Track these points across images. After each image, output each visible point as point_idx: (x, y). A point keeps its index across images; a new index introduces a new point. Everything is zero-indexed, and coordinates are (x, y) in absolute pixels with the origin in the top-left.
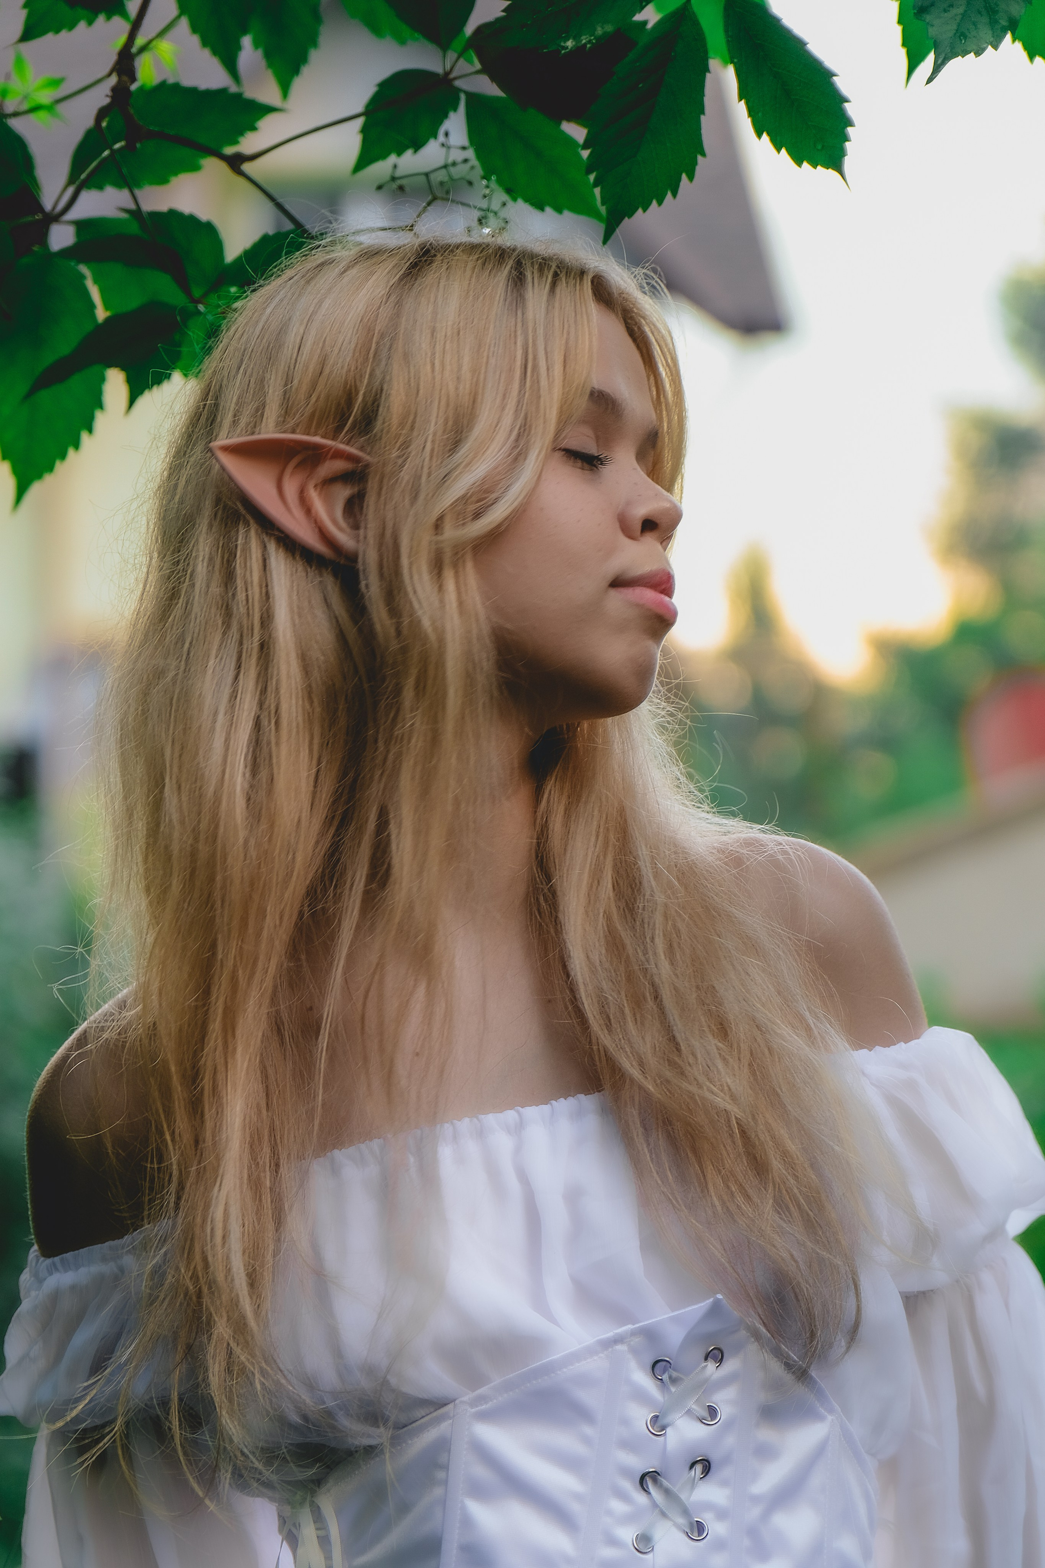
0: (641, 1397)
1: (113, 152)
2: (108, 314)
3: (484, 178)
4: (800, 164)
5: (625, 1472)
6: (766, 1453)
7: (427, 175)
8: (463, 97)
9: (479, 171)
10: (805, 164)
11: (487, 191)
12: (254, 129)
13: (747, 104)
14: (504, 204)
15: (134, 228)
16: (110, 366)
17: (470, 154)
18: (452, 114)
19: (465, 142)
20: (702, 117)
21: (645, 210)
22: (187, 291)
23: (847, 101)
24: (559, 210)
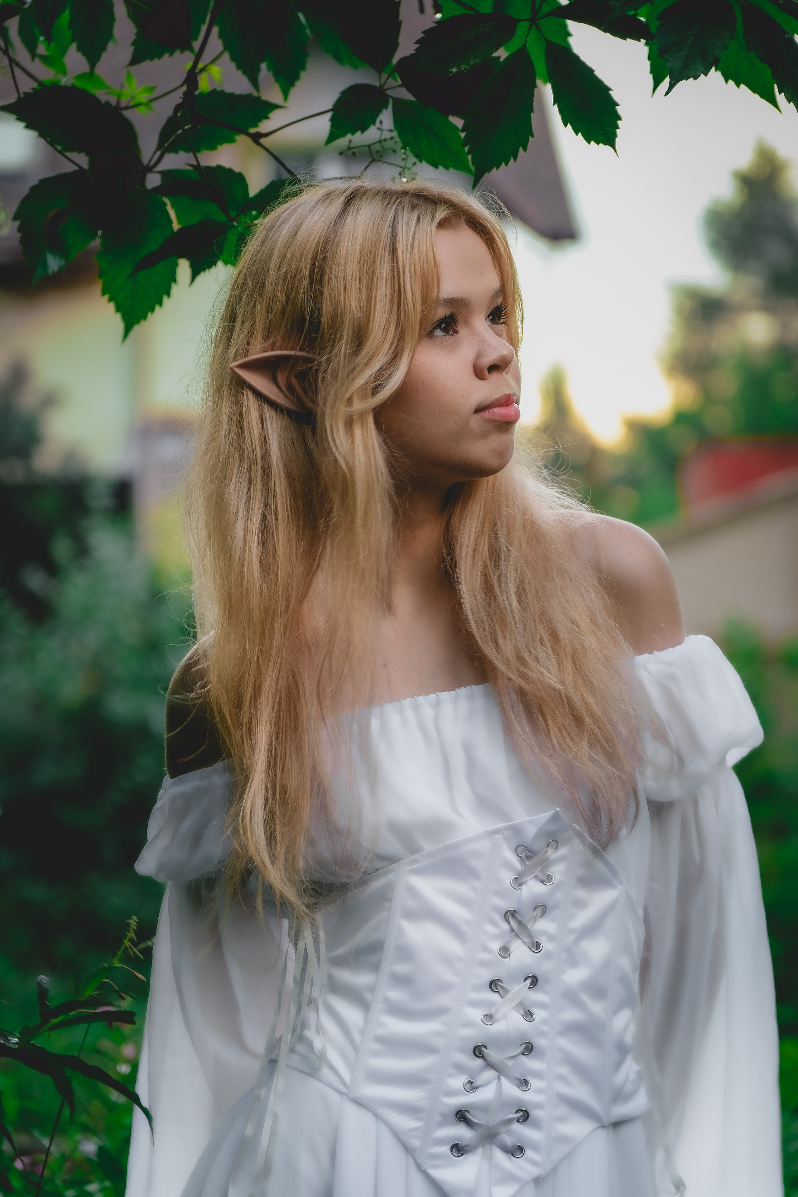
0: (508, 865)
1: (184, 130)
2: (180, 226)
3: (402, 148)
4: (589, 142)
5: (496, 909)
6: (580, 904)
7: (369, 146)
8: (391, 100)
9: (400, 144)
10: (592, 142)
11: (405, 156)
12: (267, 118)
13: (558, 107)
14: (415, 164)
15: (196, 176)
16: (181, 257)
17: (395, 134)
18: (384, 111)
19: (393, 128)
20: (532, 114)
21: (497, 169)
22: (227, 214)
23: (618, 105)
24: (447, 168)
